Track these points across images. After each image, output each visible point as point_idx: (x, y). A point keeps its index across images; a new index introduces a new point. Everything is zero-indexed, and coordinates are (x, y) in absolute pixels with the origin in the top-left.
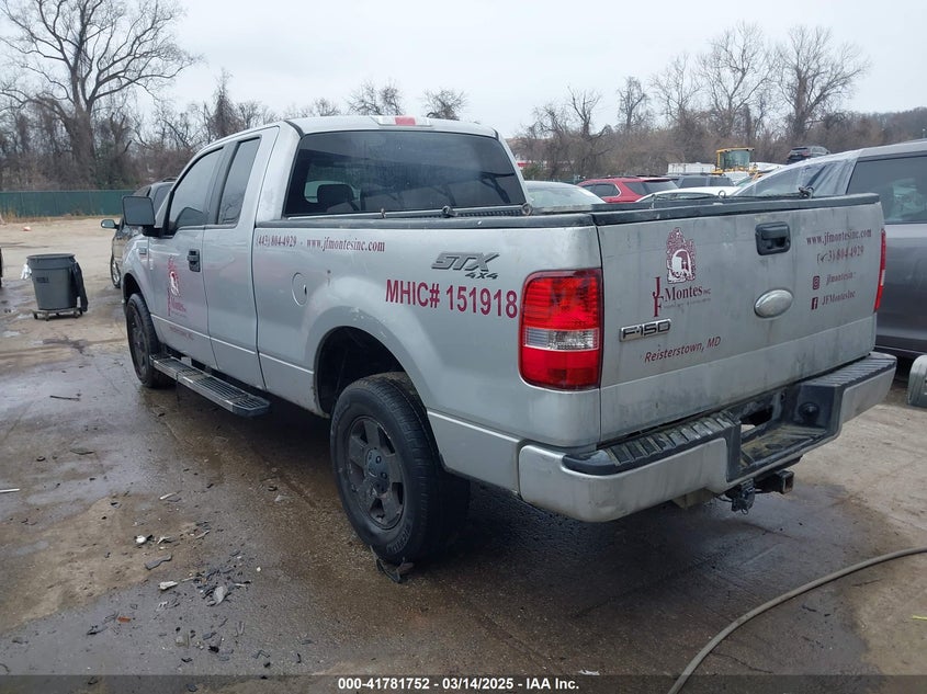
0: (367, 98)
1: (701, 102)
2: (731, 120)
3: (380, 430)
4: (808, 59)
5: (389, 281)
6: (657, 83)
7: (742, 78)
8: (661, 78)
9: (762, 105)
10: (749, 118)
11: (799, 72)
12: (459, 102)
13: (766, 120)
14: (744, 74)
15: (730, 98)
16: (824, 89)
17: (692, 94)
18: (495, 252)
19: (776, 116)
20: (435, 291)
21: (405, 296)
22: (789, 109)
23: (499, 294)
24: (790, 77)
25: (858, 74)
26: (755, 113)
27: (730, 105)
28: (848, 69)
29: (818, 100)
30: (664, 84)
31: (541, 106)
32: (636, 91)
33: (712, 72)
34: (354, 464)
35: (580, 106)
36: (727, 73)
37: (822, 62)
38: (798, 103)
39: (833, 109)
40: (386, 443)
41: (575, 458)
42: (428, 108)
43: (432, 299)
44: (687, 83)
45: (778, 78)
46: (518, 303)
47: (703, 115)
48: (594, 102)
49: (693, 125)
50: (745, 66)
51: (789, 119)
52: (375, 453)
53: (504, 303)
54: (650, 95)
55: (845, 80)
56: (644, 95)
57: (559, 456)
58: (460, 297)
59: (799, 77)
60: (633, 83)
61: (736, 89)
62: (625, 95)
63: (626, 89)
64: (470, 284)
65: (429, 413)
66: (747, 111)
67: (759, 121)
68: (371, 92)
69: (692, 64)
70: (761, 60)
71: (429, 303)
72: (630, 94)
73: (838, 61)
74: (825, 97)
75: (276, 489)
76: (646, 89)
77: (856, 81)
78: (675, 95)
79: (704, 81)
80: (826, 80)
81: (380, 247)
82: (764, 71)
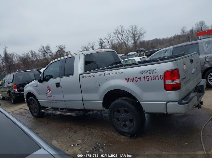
0: (42, 49)
1: (115, 42)
2: (122, 45)
3: (124, 109)
4: (134, 31)
5: (126, 79)
6: (106, 39)
7: (122, 36)
8: (106, 38)
9: (128, 41)
10: (126, 44)
11: (133, 34)
12: (64, 47)
13: (129, 44)
14: (123, 36)
15: (121, 41)
16: (138, 37)
17: (113, 41)
18: (155, 68)
19: (131, 43)
20: (140, 78)
21: (131, 81)
22: (133, 41)
23: (158, 76)
24: (132, 35)
25: (144, 33)
26: (127, 43)
27: (121, 42)
28: (142, 32)
29: (138, 39)
30: (107, 39)
31: (83, 46)
32: (102, 41)
33: (116, 36)
34: (116, 118)
35: (91, 45)
36: (119, 36)
37: (137, 31)
38: (134, 40)
39: (141, 40)
40: (126, 111)
41: (180, 102)
42: (57, 50)
43: (139, 80)
44: (112, 38)
45: (129, 36)
46: (163, 77)
47: (116, 44)
48: (94, 44)
49: (115, 47)
50: (123, 34)
51: (133, 43)
52: (123, 115)
53: (159, 77)
54: (105, 42)
55: (142, 34)
56: (104, 42)
57: (177, 103)
58: (147, 78)
59: (133, 35)
60: (101, 40)
61: (122, 38)
62: (100, 42)
63: (99, 41)
64: (149, 75)
65: (140, 102)
66: (125, 43)
67: (128, 44)
68: (43, 47)
69: (112, 34)
70: (125, 32)
71: (138, 81)
72: (101, 42)
73: (140, 31)
74: (139, 38)
75: (91, 130)
76: (103, 40)
77: (144, 34)
78: (110, 41)
79: (115, 38)
80: (138, 35)
81: (122, 72)
82: (126, 35)
